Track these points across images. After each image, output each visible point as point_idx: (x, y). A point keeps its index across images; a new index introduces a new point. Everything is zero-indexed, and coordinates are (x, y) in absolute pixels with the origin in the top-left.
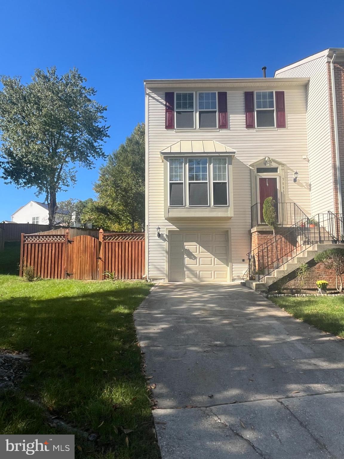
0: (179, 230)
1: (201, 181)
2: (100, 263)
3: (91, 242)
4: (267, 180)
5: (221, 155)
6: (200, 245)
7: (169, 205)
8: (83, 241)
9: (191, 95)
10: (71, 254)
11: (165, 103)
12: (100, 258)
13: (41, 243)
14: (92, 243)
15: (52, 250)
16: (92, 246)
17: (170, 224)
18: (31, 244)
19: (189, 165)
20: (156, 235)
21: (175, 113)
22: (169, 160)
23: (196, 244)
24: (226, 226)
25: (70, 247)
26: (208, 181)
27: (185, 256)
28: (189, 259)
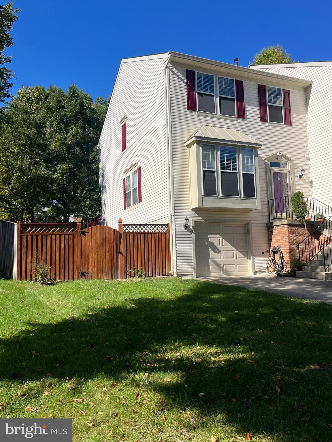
0: (205, 221)
1: (232, 171)
2: (121, 259)
3: (110, 233)
4: (278, 174)
5: (249, 145)
6: (223, 237)
7: (203, 194)
8: (100, 233)
9: (211, 78)
10: (85, 249)
11: (186, 81)
12: (121, 253)
13: (45, 235)
14: (111, 235)
15: (60, 243)
16: (111, 238)
17: (196, 215)
18: (32, 236)
19: (220, 153)
20: (183, 226)
21: (197, 94)
22: (201, 145)
23: (219, 236)
24: (247, 218)
25: (83, 239)
26: (237, 171)
27: (210, 250)
28: (213, 252)
